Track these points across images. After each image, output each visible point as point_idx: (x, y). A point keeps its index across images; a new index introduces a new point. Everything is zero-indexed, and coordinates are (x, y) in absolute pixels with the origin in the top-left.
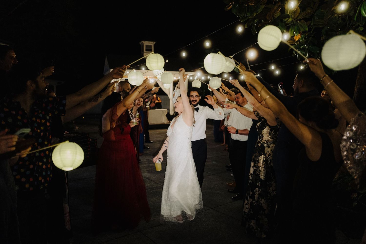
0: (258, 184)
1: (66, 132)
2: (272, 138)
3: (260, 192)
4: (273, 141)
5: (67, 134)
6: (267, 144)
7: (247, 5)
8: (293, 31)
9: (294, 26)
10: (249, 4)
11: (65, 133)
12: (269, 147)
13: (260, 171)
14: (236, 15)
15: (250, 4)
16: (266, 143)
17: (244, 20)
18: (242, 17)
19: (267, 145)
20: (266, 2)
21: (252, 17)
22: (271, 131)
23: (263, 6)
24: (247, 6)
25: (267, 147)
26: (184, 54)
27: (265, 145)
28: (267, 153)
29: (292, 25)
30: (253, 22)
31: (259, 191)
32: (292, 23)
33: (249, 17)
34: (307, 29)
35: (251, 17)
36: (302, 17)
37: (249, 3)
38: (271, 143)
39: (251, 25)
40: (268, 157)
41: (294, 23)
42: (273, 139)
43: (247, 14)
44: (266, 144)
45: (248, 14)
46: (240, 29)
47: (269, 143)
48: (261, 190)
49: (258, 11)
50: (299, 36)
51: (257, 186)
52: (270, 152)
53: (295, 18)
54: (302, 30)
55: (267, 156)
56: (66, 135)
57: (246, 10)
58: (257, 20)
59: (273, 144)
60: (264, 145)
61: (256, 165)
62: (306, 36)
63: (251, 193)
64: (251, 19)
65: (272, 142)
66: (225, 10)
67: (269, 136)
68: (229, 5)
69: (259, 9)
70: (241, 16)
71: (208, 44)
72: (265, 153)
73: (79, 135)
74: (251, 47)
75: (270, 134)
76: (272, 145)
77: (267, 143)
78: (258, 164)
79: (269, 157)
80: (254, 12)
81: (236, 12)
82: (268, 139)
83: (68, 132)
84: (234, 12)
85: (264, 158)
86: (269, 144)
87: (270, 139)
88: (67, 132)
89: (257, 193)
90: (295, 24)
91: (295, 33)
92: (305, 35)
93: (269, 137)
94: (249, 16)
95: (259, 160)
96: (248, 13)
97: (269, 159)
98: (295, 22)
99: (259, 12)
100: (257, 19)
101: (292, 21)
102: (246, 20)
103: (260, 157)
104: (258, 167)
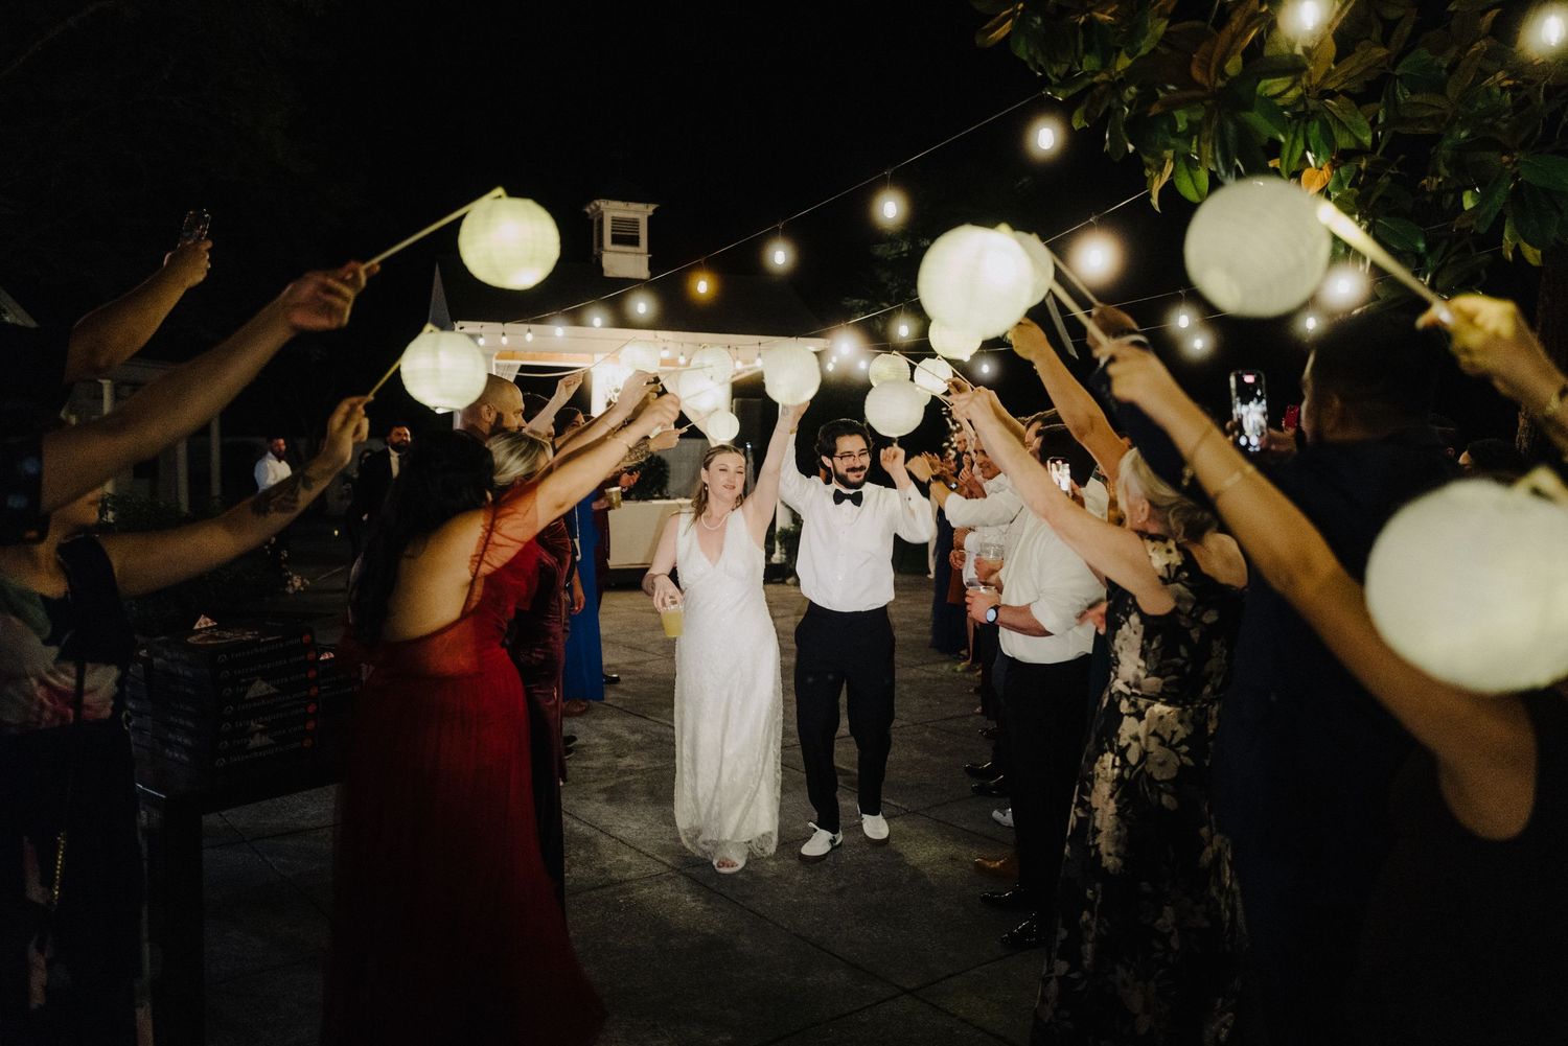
0: (1089, 892)
1: (203, 622)
2: (1156, 672)
3: (1104, 933)
4: (1163, 690)
5: (206, 629)
6: (1132, 699)
7: (1083, 19)
8: (1300, 146)
9: (1307, 121)
10: (1095, 14)
11: (197, 627)
12: (1140, 716)
13: (1097, 831)
14: (1032, 67)
15: (1101, 16)
16: (1128, 697)
17: (1070, 92)
18: (1057, 76)
19: (1134, 704)
20: (1169, 10)
21: (1110, 76)
22: (1148, 636)
23: (1161, 27)
24: (1084, 23)
25: (1130, 715)
26: (780, 256)
27: (1124, 706)
28: (1129, 745)
29: (1296, 115)
30: (1115, 101)
31: (1097, 926)
32: (1301, 108)
33: (1093, 77)
34: (1367, 139)
35: (1104, 76)
36: (1343, 82)
37: (1090, 10)
38: (1153, 698)
39: (1100, 114)
40: (1140, 768)
41: (1306, 106)
42: (1163, 677)
43: (1084, 61)
44: (1128, 699)
45: (1090, 62)
46: (1046, 138)
47: (1143, 696)
48: (1107, 924)
49: (1139, 50)
50: (1326, 172)
51: (1089, 905)
52: (1143, 742)
53: (1312, 86)
54: (1344, 142)
55: (1133, 757)
56: (200, 636)
57: (1081, 47)
58: (1133, 89)
59: (1164, 704)
60: (1119, 702)
61: (1086, 798)
62: (1359, 172)
63: (1063, 934)
64: (1101, 88)
65: (1159, 694)
66: (979, 41)
67: (1142, 663)
68: (996, 20)
69: (1144, 35)
70: (1055, 70)
71: (890, 209)
72: (1120, 744)
73: (262, 640)
74: (1091, 226)
75: (1143, 655)
76: (1159, 708)
77: (1133, 694)
78: (1090, 795)
79: (1143, 768)
80: (1117, 56)
81: (1031, 53)
82: (1137, 677)
83: (213, 619)
84: (1022, 51)
85: (1114, 766)
86: (1142, 703)
87: (1147, 677)
88: (206, 623)
89: (1091, 936)
90: (1314, 112)
91: (1310, 156)
92: (1355, 168)
93: (1139, 667)
94: (1095, 73)
95: (1093, 776)
96: (1087, 57)
97: (1144, 775)
98: (1313, 104)
99: (1144, 51)
100: (1131, 85)
101: (1301, 99)
102: (1079, 88)
103: (1096, 761)
104: (1090, 810)
